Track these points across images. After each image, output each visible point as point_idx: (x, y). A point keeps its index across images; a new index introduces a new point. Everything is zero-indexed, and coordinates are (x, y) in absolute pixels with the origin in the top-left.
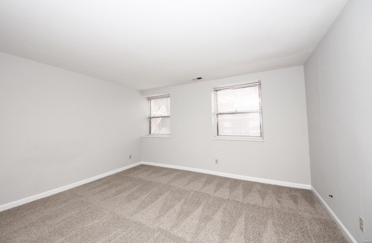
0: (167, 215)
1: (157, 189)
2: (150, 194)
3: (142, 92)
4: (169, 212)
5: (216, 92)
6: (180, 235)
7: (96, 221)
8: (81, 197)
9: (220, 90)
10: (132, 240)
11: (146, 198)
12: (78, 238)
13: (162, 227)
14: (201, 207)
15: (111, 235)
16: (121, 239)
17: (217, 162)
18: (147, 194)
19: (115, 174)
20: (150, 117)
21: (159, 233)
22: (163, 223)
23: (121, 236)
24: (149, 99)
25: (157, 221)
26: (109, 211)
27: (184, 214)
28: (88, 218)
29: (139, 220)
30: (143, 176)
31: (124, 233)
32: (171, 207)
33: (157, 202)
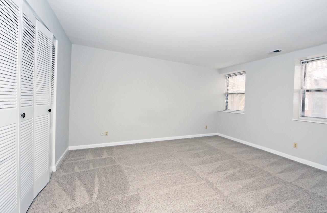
0: (217, 174)
1: (220, 156)
2: (212, 157)
3: (220, 71)
4: (220, 173)
5: (304, 64)
6: (221, 189)
7: (169, 162)
8: (167, 146)
9: (309, 62)
10: (185, 178)
11: (207, 159)
12: (157, 167)
13: (210, 179)
14: (253, 179)
15: (174, 172)
16: (179, 175)
17: (296, 146)
18: (210, 157)
19: (193, 138)
20: (227, 93)
21: (206, 182)
22: (211, 177)
23: (180, 174)
24: (227, 76)
25: (208, 175)
26: (179, 159)
27: (232, 178)
28: (166, 159)
29: (195, 170)
30: (213, 144)
31: (182, 173)
32: (224, 170)
33: (215, 163)
